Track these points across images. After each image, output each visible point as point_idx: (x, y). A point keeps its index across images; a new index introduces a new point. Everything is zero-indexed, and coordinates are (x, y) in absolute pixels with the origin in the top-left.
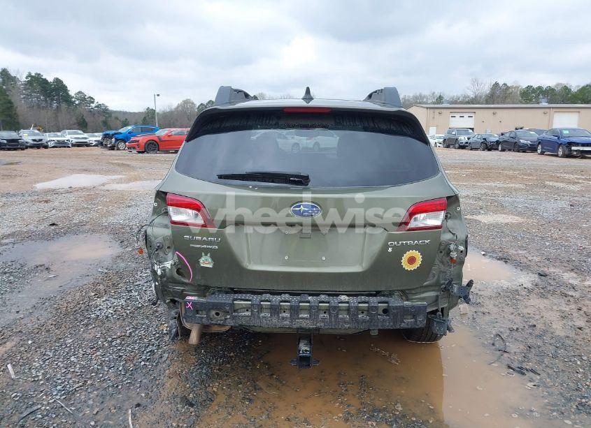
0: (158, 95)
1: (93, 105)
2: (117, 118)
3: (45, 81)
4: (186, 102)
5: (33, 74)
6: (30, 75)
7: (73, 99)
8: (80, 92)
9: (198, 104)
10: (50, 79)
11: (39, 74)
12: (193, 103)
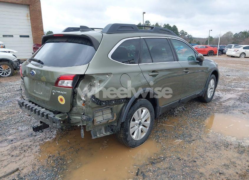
0: (211, 30)
1: (186, 36)
2: (195, 41)
3: (170, 26)
4: (228, 33)
5: (166, 25)
6: (165, 25)
7: (179, 34)
8: (182, 31)
9: (234, 34)
10: (172, 26)
11: (168, 24)
12: (232, 33)
